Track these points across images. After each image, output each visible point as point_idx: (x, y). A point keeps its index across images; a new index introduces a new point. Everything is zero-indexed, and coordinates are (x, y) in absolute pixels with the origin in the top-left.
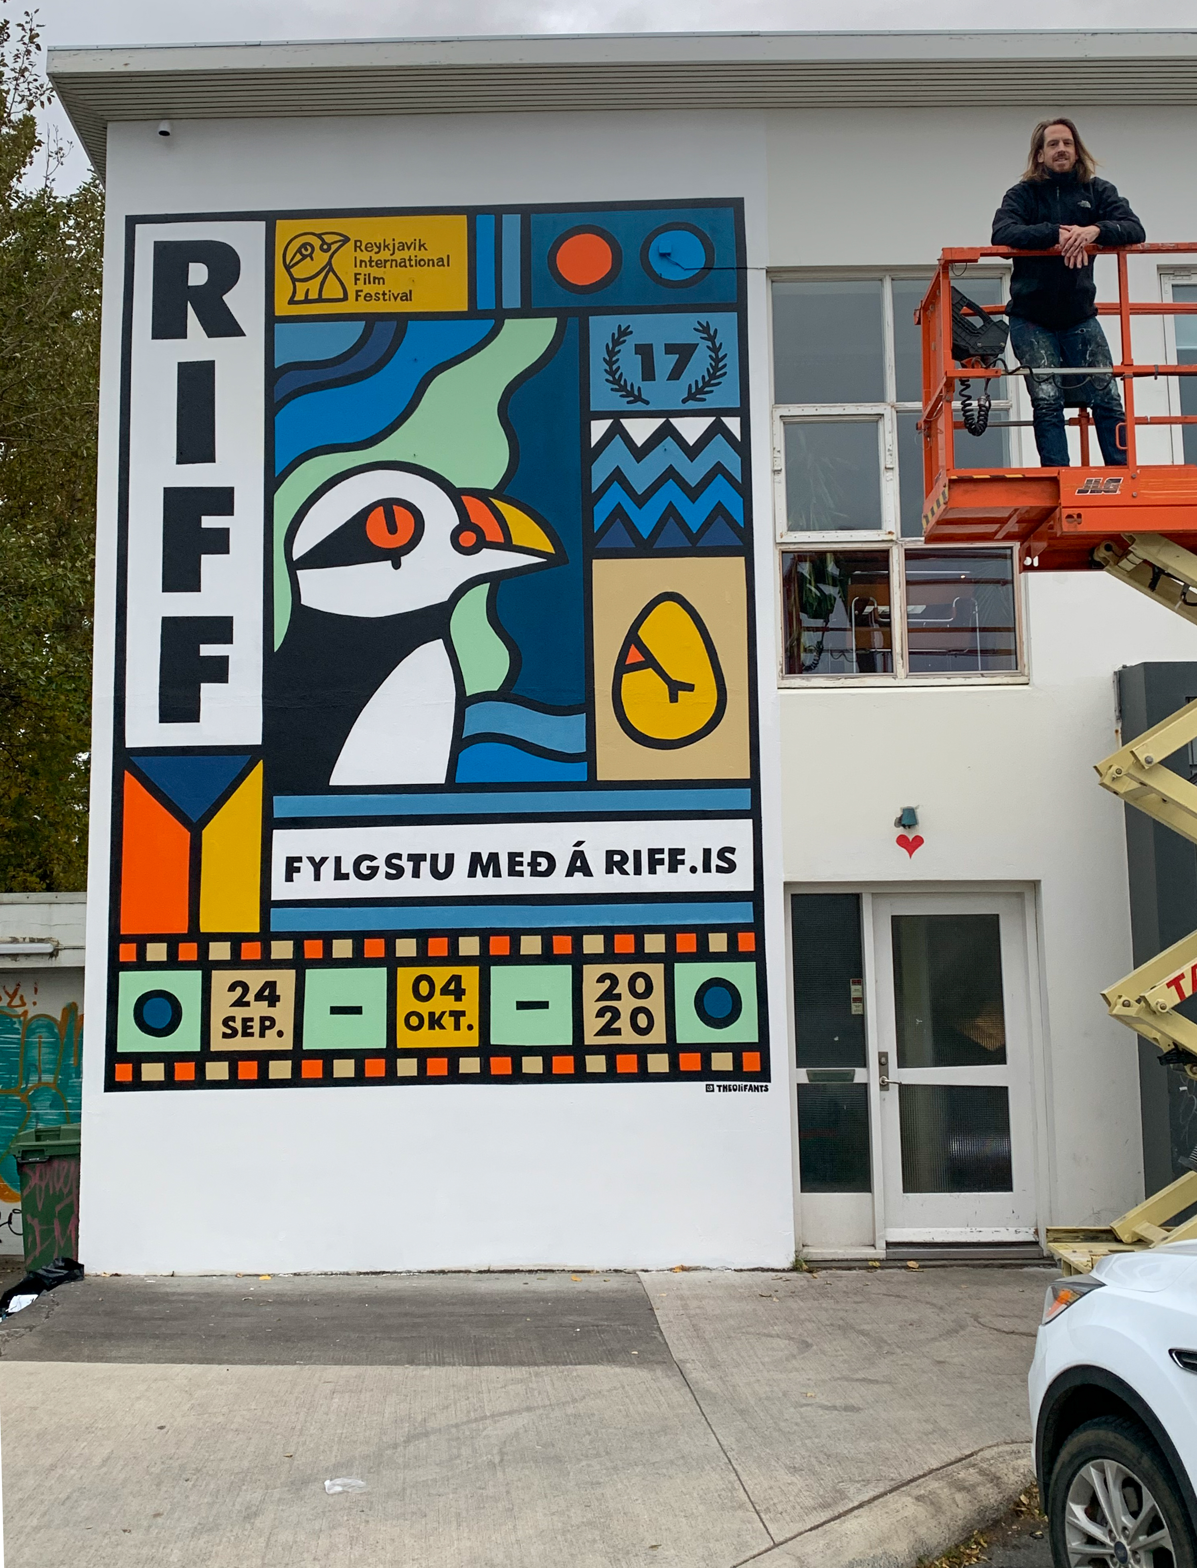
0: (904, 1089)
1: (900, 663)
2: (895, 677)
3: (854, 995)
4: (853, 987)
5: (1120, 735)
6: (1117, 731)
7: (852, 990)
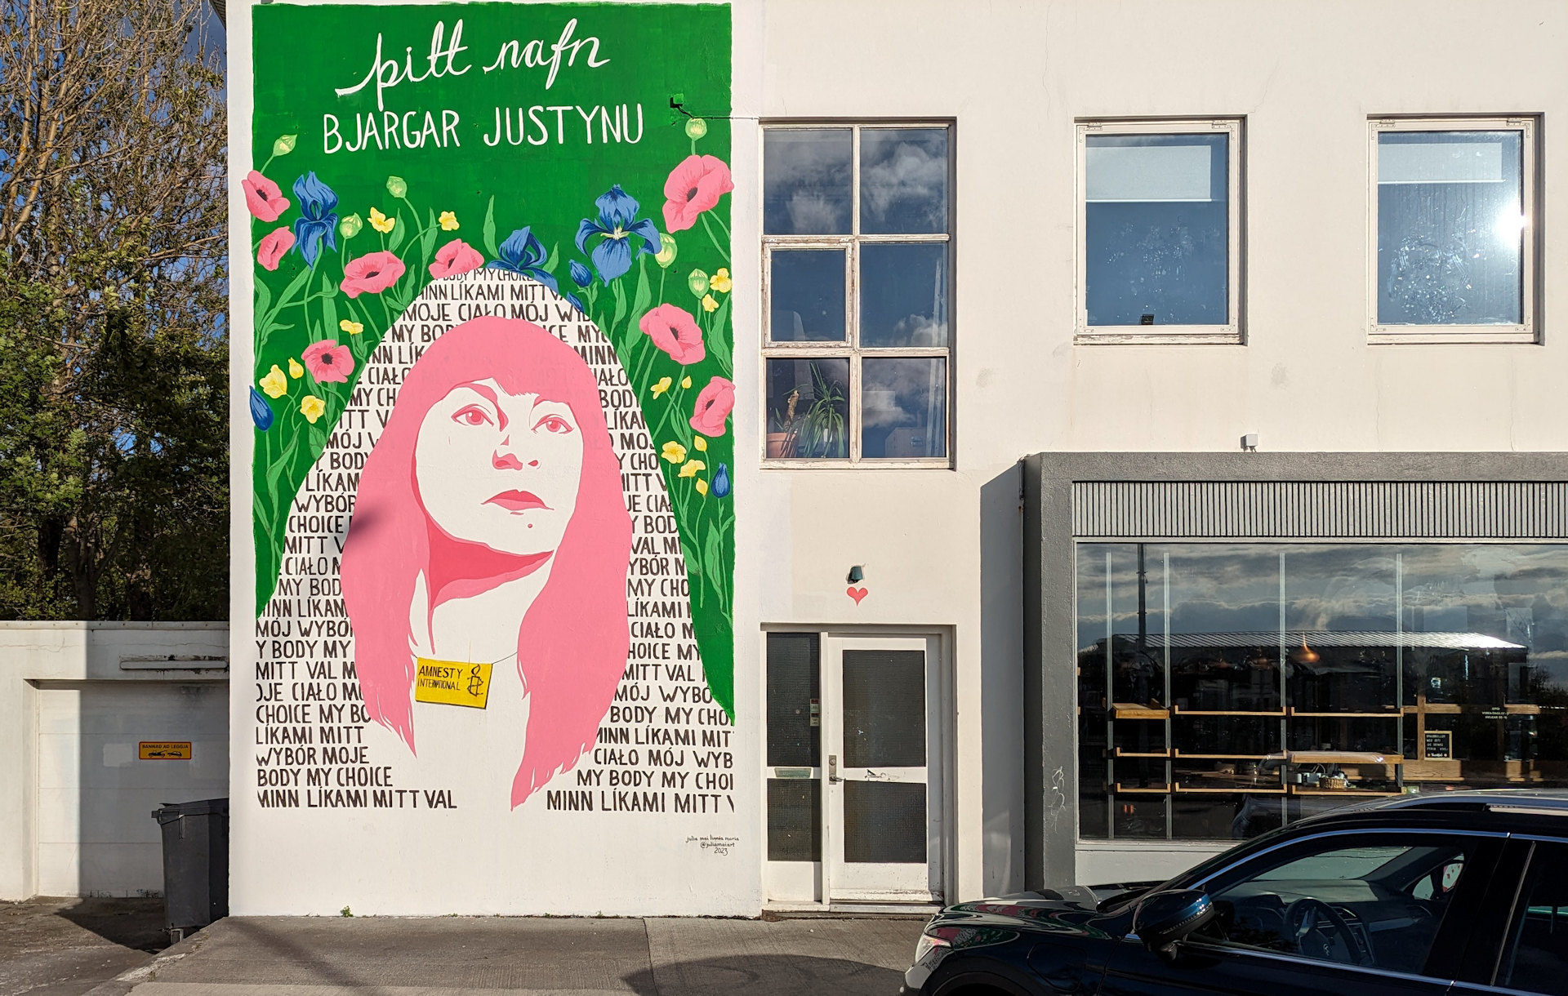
0: (848, 785)
1: (856, 451)
2: (851, 461)
3: (813, 711)
4: (812, 705)
5: (1022, 511)
6: (1020, 508)
7: (811, 707)
